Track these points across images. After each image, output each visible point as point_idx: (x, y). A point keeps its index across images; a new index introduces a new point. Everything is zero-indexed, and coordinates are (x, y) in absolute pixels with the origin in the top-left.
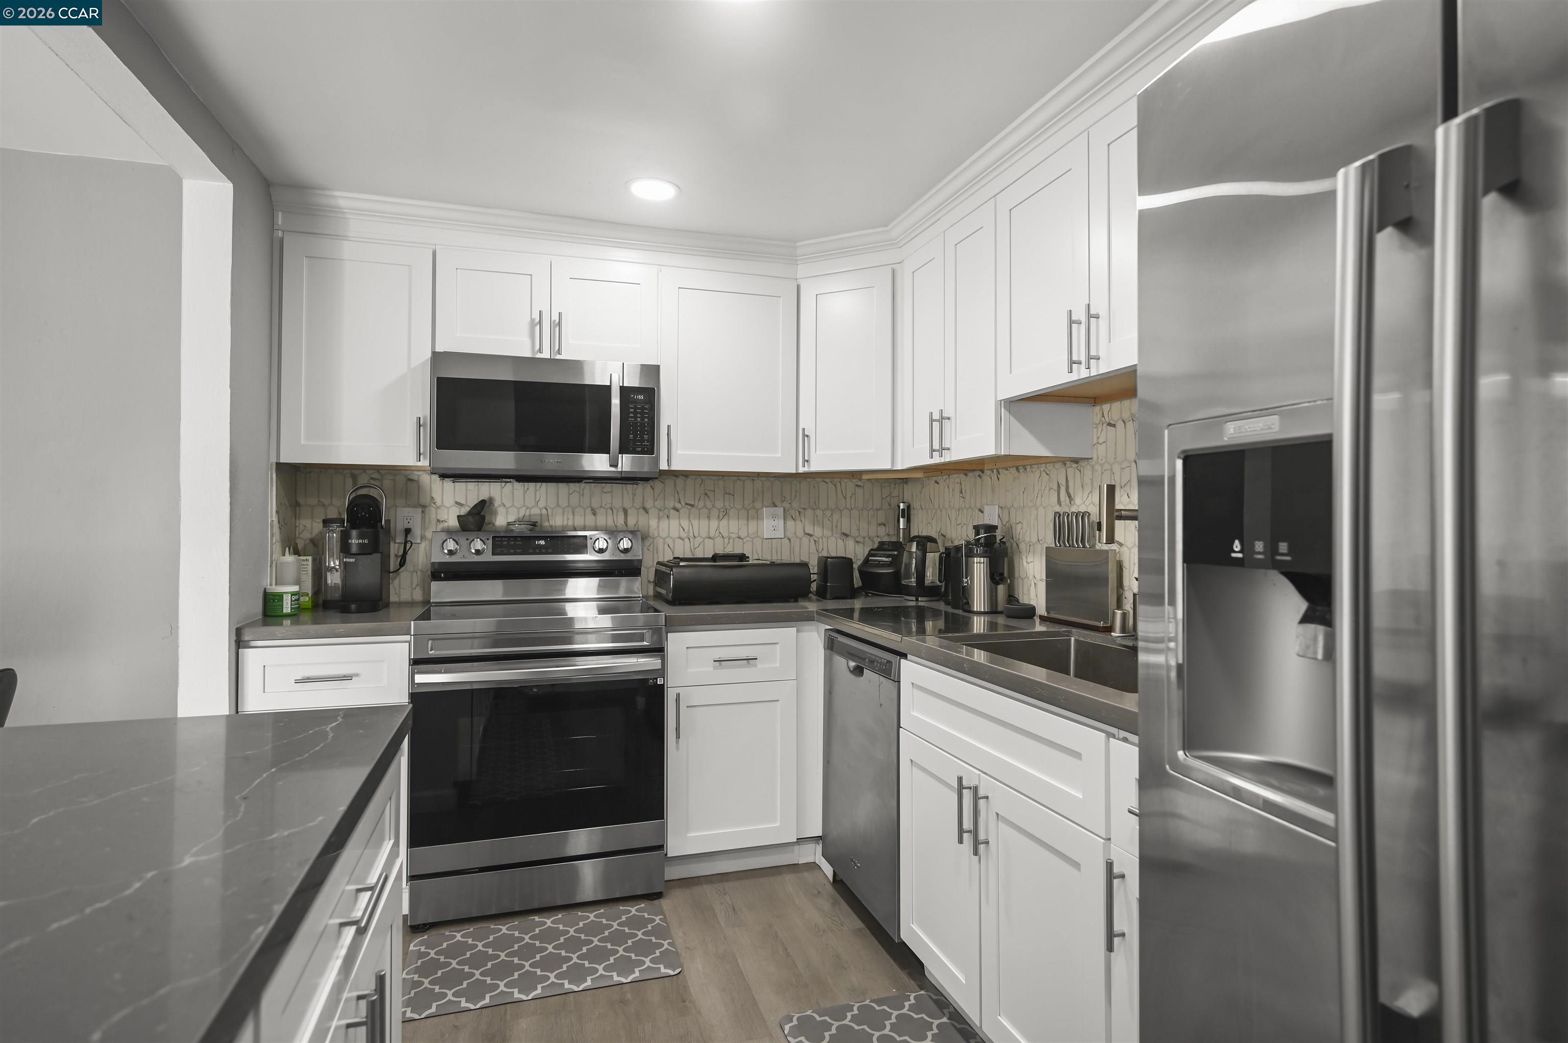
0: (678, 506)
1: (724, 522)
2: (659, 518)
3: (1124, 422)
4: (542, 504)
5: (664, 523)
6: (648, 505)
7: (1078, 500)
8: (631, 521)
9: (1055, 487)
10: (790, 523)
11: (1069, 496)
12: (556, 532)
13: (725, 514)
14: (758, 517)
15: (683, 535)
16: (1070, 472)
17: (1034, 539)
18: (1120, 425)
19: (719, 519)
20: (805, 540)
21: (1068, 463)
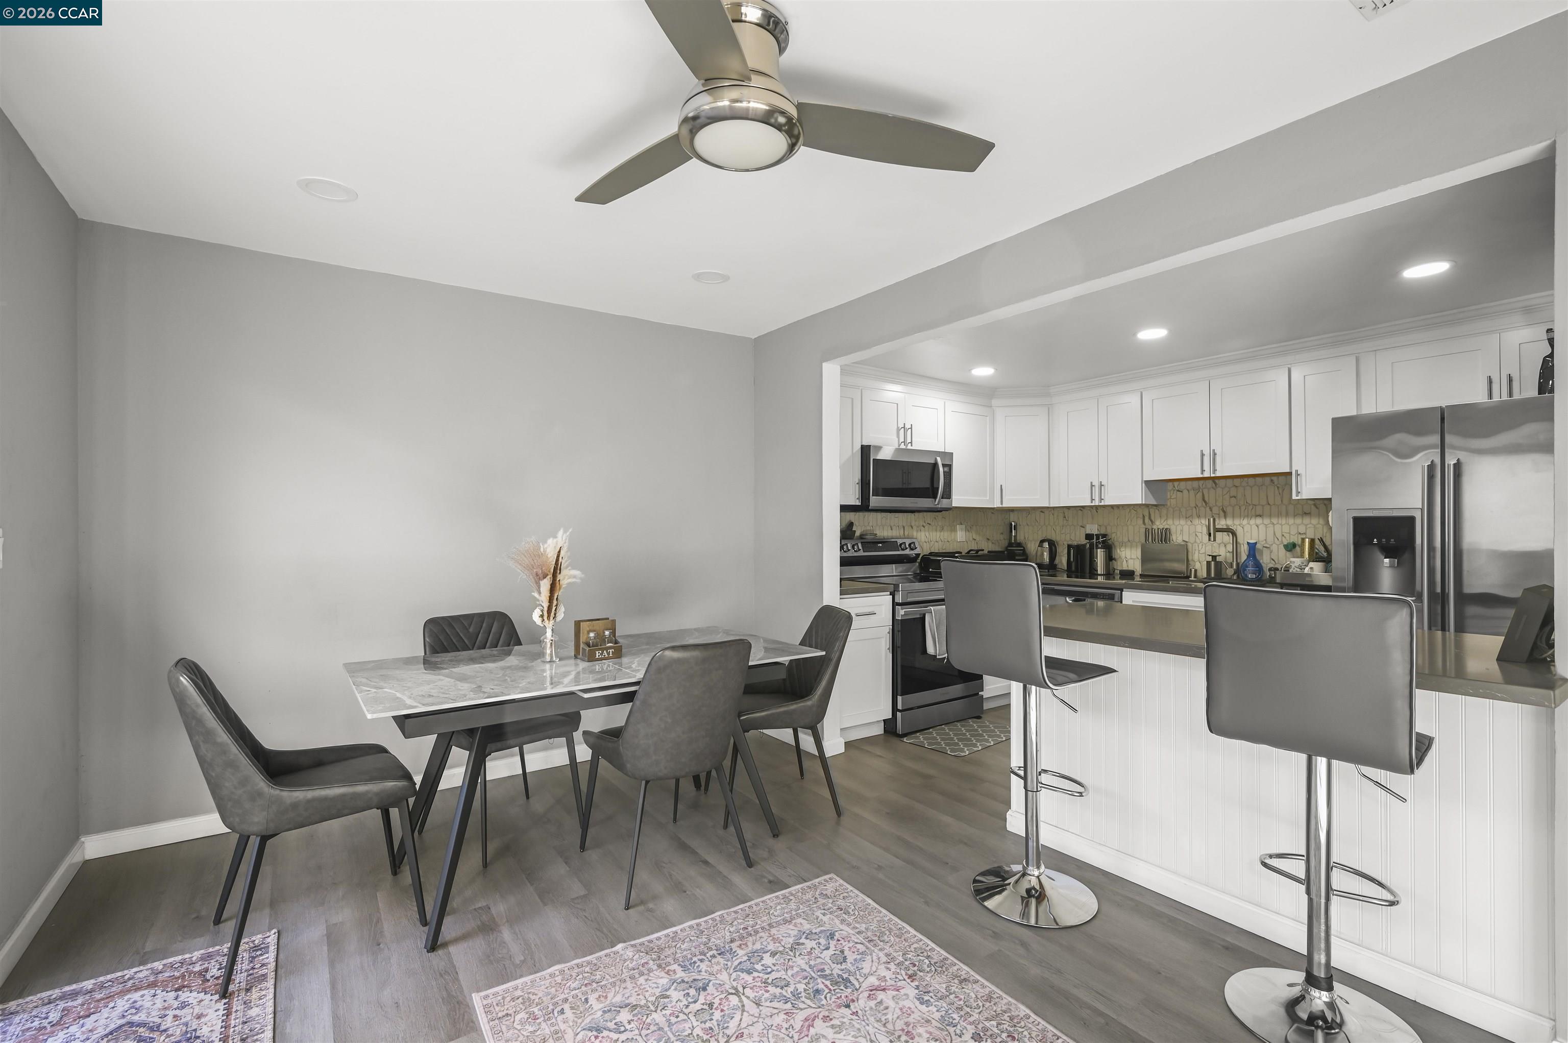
0: (924, 524)
1: (942, 533)
2: (917, 531)
3: (1188, 491)
4: (871, 524)
5: (919, 534)
6: (913, 525)
7: (1158, 523)
8: (906, 533)
9: (1141, 516)
10: (967, 533)
11: (1151, 521)
12: (884, 539)
13: (942, 529)
14: (955, 530)
15: (927, 541)
16: (1152, 511)
17: (1126, 540)
18: (1185, 492)
19: (940, 531)
20: (973, 541)
21: (1150, 506)
